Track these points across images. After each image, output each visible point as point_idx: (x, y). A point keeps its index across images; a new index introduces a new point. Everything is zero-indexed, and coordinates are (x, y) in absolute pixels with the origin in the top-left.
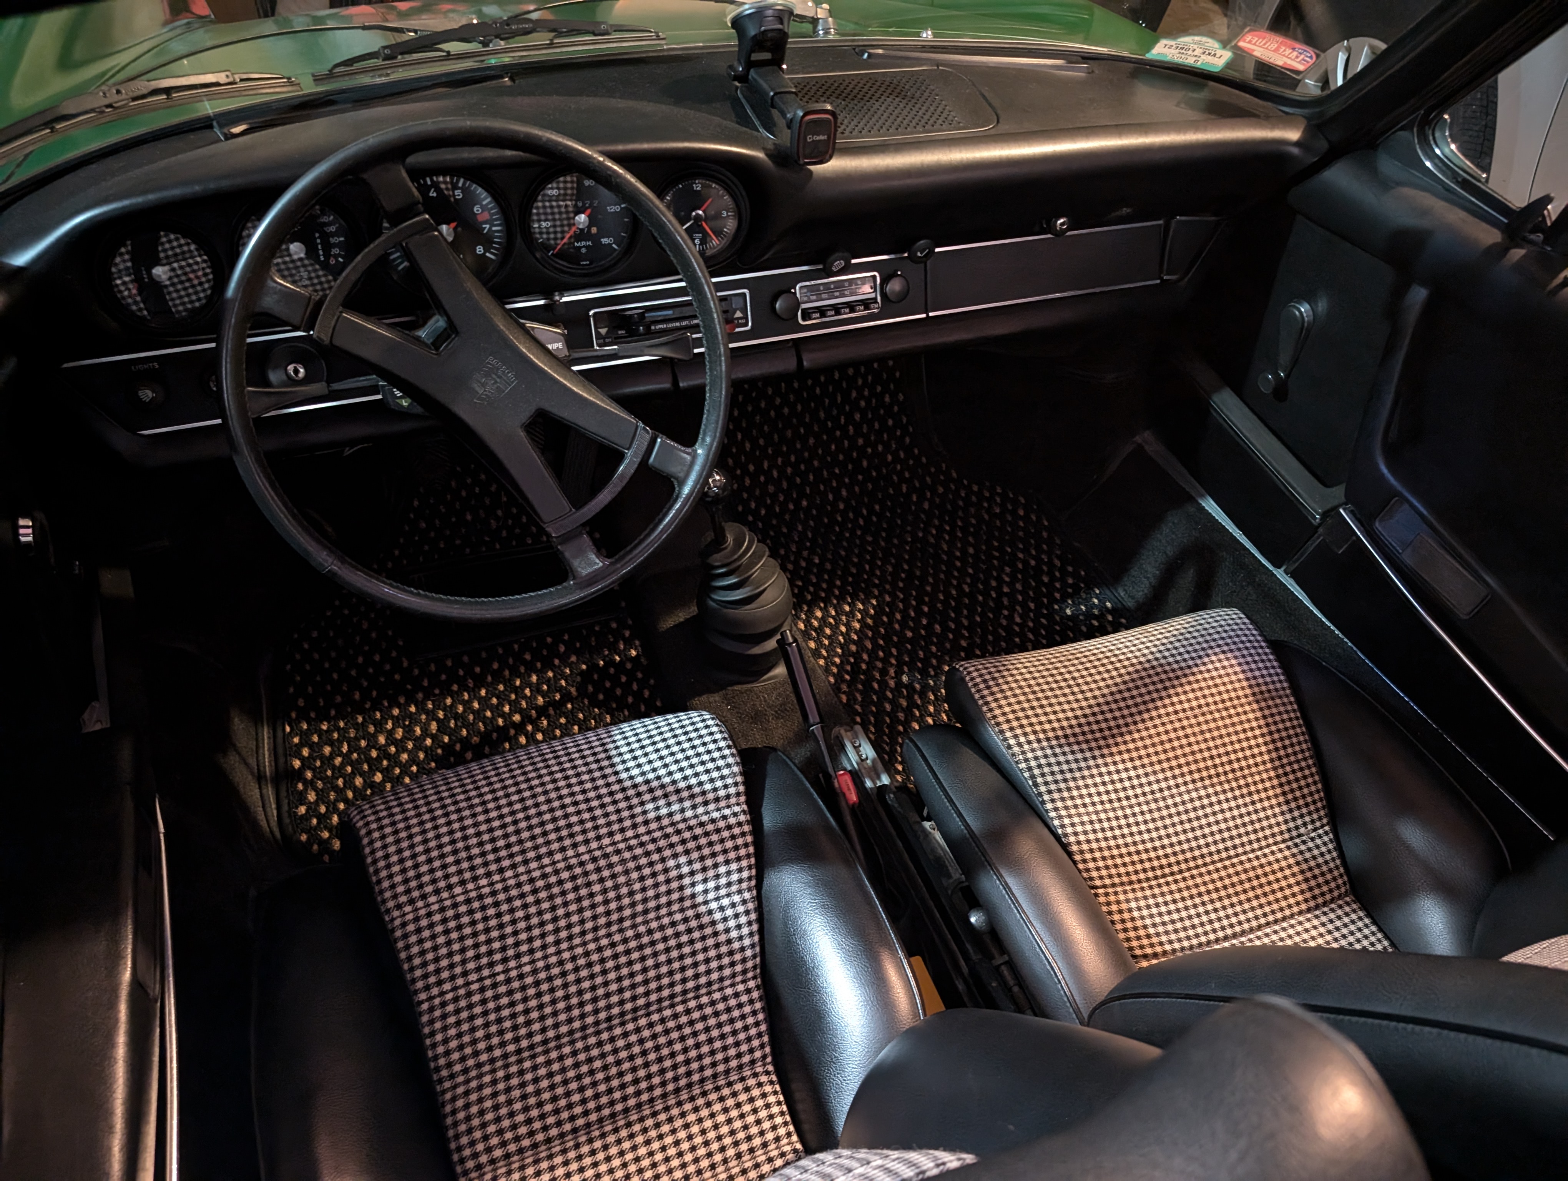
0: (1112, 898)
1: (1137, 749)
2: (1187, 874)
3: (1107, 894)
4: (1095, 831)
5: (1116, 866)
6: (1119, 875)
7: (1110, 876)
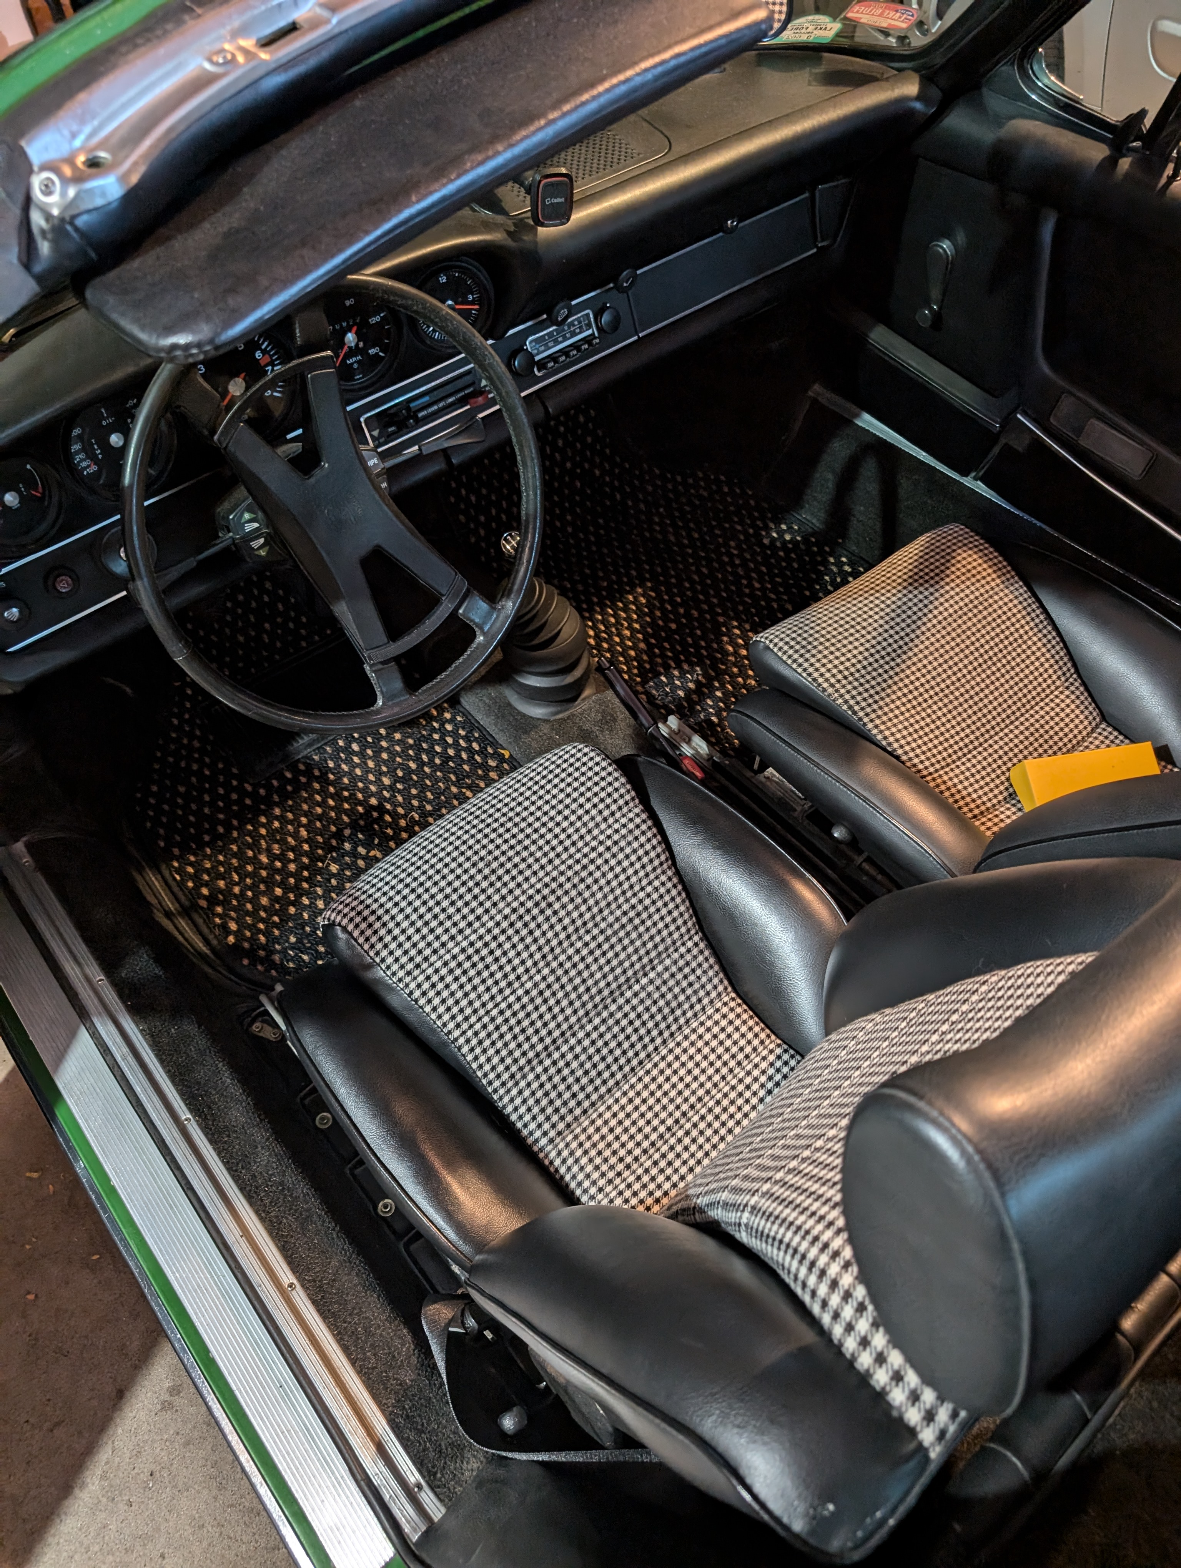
0: (939, 781)
1: (920, 661)
2: (985, 745)
3: (934, 779)
4: (910, 734)
5: (934, 756)
6: (938, 762)
7: (932, 765)
